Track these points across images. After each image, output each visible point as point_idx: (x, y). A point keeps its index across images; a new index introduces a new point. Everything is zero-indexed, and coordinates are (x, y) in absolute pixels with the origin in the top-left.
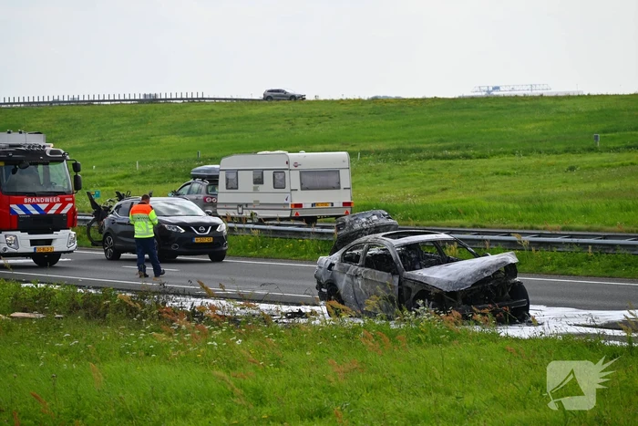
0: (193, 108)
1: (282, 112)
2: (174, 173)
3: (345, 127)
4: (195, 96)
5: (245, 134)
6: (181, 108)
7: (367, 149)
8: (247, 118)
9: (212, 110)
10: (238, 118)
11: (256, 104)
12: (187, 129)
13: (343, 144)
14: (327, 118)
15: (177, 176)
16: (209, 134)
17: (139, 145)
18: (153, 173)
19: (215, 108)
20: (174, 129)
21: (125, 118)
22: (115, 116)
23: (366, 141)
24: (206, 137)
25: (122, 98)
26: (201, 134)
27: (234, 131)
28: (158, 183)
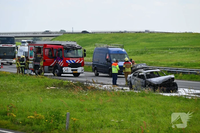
0: (151, 34)
1: (175, 36)
2: (138, 53)
3: (192, 41)
4: (152, 31)
5: (163, 42)
6: (147, 34)
7: (196, 47)
8: (165, 38)
9: (156, 35)
10: (163, 37)
11: (168, 34)
12: (148, 40)
13: (190, 46)
14: (188, 38)
15: (138, 54)
16: (154, 42)
17: (134, 45)
18: (132, 53)
19: (156, 34)
20: (144, 40)
21: (131, 37)
22: (129, 36)
23: (197, 45)
24: (153, 43)
25: (131, 31)
26: (151, 42)
27: (161, 41)
28: (133, 55)
